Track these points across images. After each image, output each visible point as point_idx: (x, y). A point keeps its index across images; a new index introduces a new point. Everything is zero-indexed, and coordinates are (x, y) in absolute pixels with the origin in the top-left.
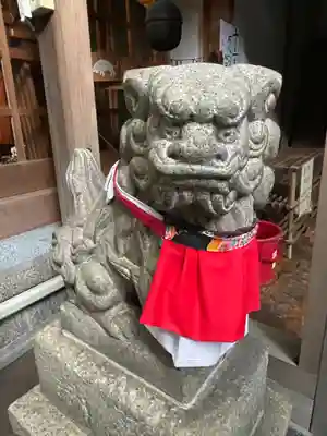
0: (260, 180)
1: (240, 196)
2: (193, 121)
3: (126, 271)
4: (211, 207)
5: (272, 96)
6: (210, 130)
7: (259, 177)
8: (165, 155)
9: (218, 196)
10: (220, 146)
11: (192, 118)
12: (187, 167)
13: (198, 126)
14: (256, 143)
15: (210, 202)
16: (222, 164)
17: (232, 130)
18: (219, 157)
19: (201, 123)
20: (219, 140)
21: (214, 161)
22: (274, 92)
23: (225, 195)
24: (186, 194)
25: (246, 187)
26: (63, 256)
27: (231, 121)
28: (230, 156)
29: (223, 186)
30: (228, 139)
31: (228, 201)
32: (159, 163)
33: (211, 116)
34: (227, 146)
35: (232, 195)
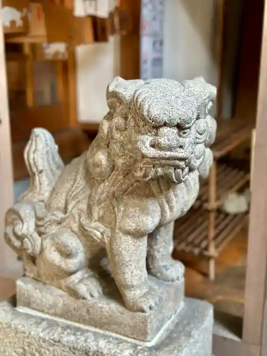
0: (203, 159)
1: (191, 170)
2: (166, 126)
3: (98, 234)
4: (174, 177)
5: (211, 104)
6: (176, 131)
7: (203, 157)
8: (148, 146)
9: (179, 170)
10: (181, 139)
11: (165, 124)
12: (162, 153)
13: (169, 129)
14: (201, 134)
15: (174, 174)
16: (182, 151)
17: (188, 130)
18: (181, 147)
19: (170, 127)
20: (180, 136)
21: (178, 149)
22: (212, 100)
23: (183, 169)
24: (159, 170)
25: (194, 164)
26: (28, 229)
27: (187, 126)
28: (187, 145)
29: (182, 164)
30: (185, 135)
31: (184, 174)
32: (144, 151)
33: (176, 124)
34: (184, 140)
35: (187, 170)
